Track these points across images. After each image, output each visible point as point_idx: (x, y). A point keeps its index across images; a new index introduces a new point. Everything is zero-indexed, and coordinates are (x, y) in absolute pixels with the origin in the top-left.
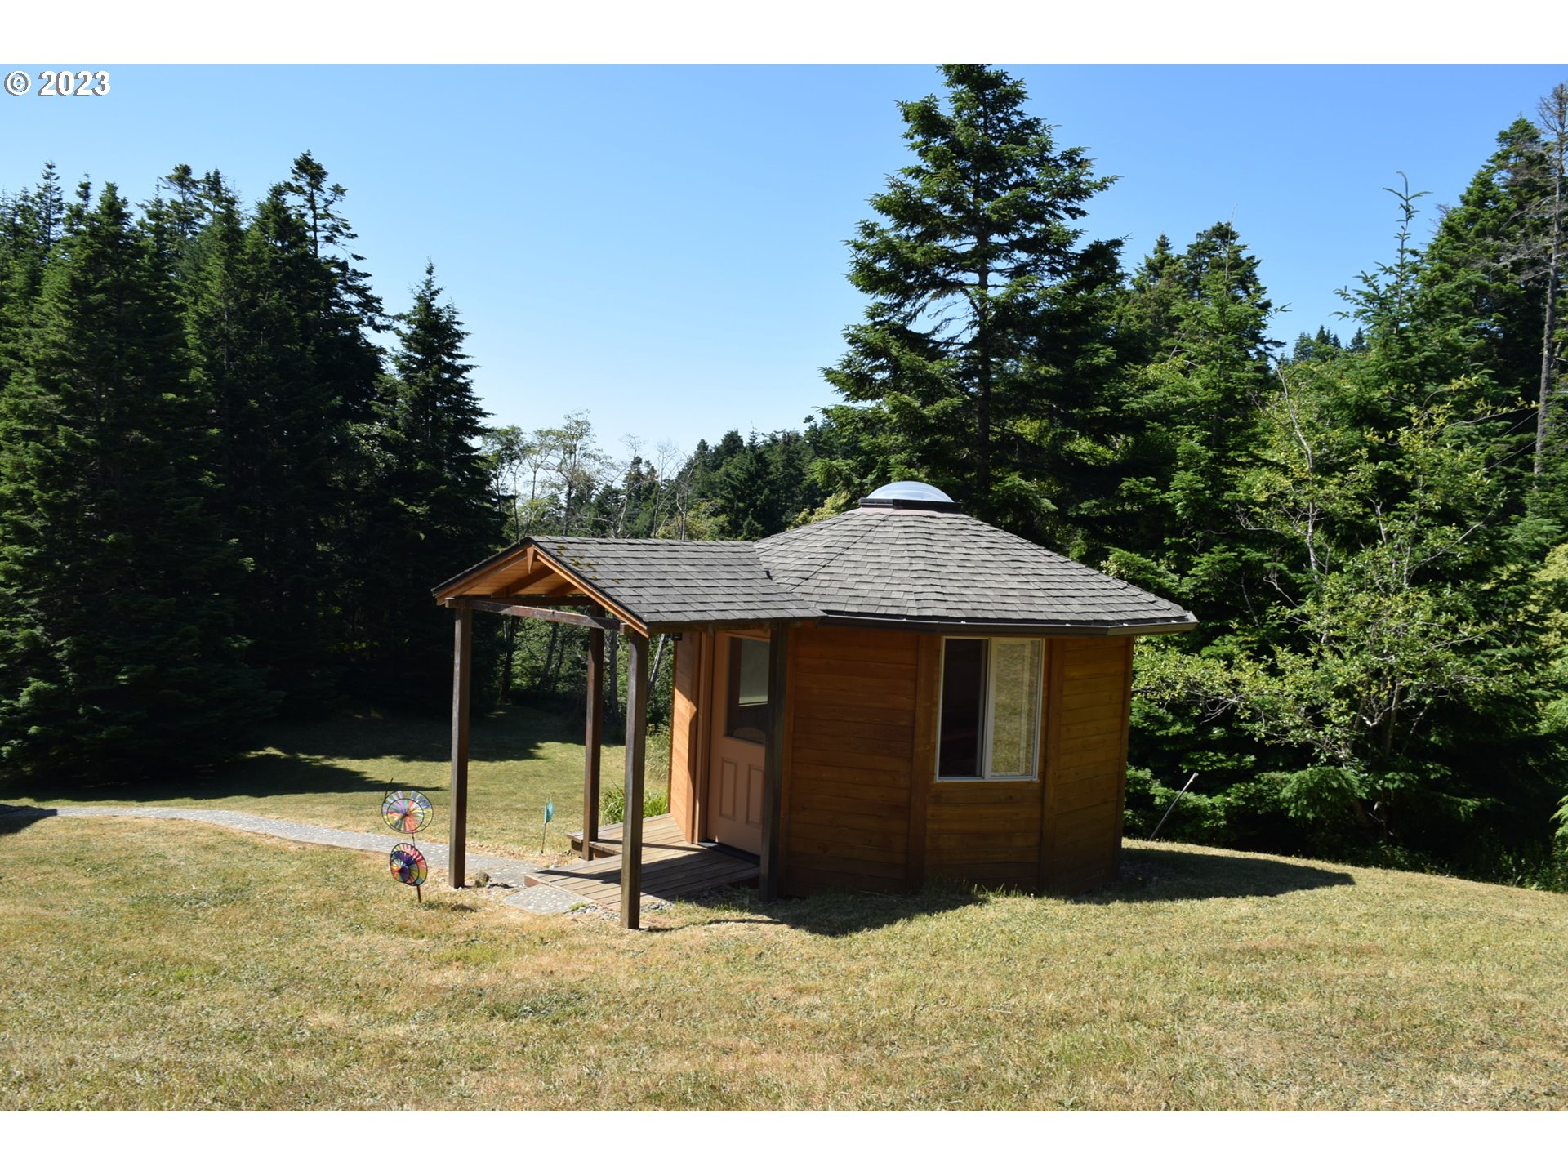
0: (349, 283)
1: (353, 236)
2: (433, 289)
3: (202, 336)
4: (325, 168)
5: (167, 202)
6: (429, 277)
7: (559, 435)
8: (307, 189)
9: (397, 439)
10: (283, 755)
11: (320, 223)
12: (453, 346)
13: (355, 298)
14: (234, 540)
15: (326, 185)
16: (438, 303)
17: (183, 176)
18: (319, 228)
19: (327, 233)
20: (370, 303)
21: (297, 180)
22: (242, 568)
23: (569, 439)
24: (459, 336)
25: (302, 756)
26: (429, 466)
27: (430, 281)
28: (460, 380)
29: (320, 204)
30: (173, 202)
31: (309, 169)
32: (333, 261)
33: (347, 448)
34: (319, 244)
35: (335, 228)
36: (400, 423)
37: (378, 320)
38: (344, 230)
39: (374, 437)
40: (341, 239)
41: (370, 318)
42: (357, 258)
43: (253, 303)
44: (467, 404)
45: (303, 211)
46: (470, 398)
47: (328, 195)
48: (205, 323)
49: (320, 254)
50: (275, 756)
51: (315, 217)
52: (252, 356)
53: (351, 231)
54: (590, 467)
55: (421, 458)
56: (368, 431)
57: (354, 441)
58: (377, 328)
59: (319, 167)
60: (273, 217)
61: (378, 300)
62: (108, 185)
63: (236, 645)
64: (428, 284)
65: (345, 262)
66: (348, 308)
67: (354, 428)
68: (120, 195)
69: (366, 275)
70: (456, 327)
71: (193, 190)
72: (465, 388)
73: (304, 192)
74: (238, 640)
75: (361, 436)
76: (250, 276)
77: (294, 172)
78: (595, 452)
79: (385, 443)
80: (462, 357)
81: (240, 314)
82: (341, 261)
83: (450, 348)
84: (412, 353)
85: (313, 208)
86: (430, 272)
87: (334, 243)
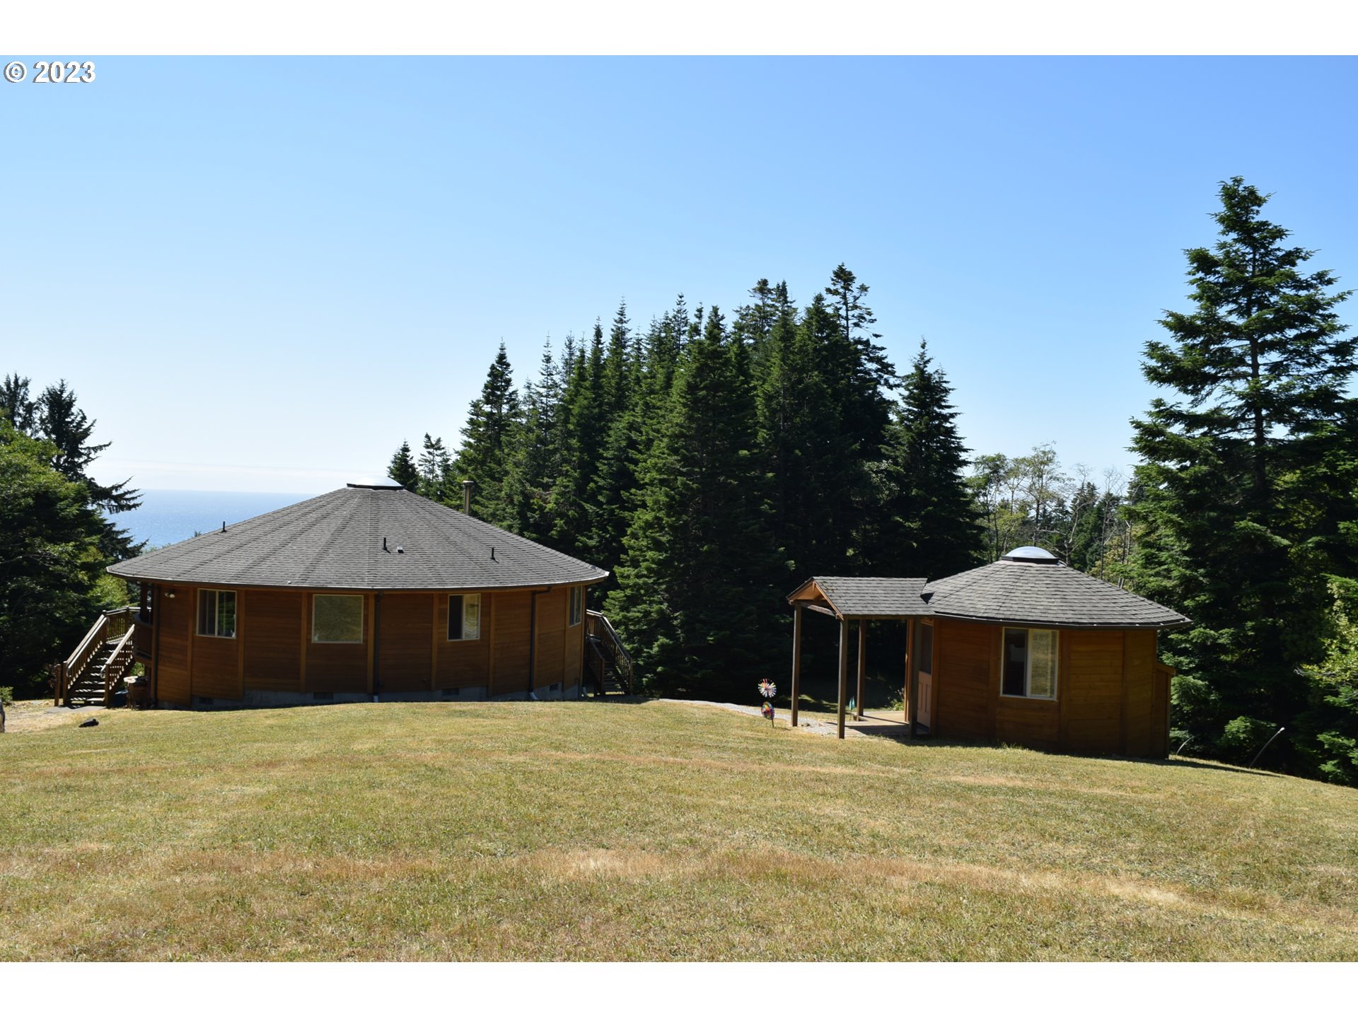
0: (871, 355)
1: (873, 321)
2: (926, 359)
3: (767, 406)
4: (854, 275)
5: (753, 306)
6: (922, 350)
7: (1029, 462)
8: (841, 291)
9: (898, 473)
10: (813, 701)
11: (850, 313)
12: (941, 399)
13: (873, 366)
14: (782, 549)
15: (855, 286)
16: (930, 369)
17: (763, 288)
18: (850, 317)
19: (855, 321)
20: (886, 368)
21: (834, 285)
22: (787, 567)
23: (1039, 464)
24: (946, 391)
25: (825, 702)
26: (920, 492)
27: (923, 353)
28: (948, 425)
29: (850, 300)
30: (757, 305)
31: (844, 276)
32: (859, 341)
33: (863, 478)
34: (850, 329)
35: (861, 317)
36: (900, 460)
37: (892, 381)
38: (867, 317)
39: (881, 472)
40: (864, 324)
41: (885, 379)
42: (877, 336)
43: (800, 381)
44: (953, 443)
45: (839, 306)
46: (956, 438)
47: (856, 293)
48: (769, 398)
49: (851, 336)
50: (806, 700)
51: (847, 310)
52: (798, 419)
53: (873, 317)
54: (1054, 487)
55: (915, 487)
56: (878, 467)
57: (868, 474)
58: (891, 387)
59: (850, 273)
60: (815, 318)
61: (892, 366)
62: (713, 307)
63: (782, 621)
64: (922, 355)
65: (868, 341)
66: (869, 374)
67: (869, 466)
68: (720, 313)
69: (882, 349)
70: (944, 385)
71: (769, 296)
72: (950, 432)
73: (839, 293)
74: (784, 618)
75: (872, 471)
76: (798, 364)
77: (833, 280)
78: (1060, 476)
79: (888, 473)
80: (949, 407)
81: (791, 390)
82: (865, 339)
83: (939, 402)
84: (910, 408)
85: (846, 304)
86: (923, 347)
87: (861, 327)
